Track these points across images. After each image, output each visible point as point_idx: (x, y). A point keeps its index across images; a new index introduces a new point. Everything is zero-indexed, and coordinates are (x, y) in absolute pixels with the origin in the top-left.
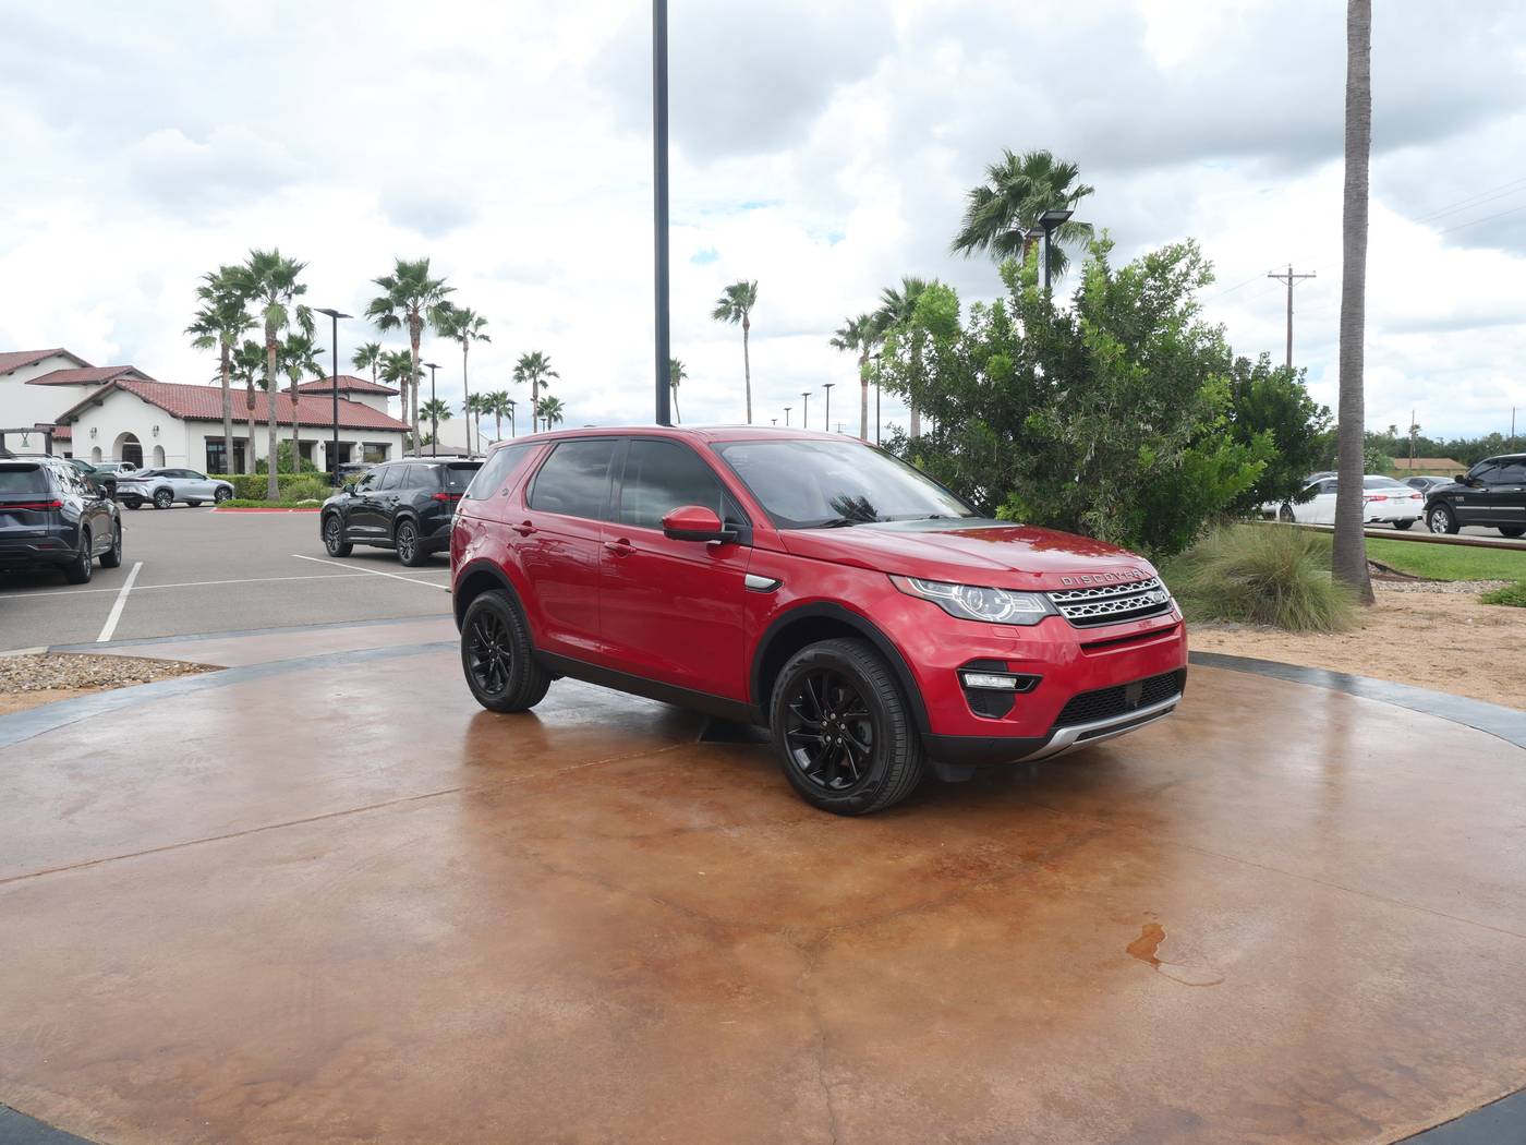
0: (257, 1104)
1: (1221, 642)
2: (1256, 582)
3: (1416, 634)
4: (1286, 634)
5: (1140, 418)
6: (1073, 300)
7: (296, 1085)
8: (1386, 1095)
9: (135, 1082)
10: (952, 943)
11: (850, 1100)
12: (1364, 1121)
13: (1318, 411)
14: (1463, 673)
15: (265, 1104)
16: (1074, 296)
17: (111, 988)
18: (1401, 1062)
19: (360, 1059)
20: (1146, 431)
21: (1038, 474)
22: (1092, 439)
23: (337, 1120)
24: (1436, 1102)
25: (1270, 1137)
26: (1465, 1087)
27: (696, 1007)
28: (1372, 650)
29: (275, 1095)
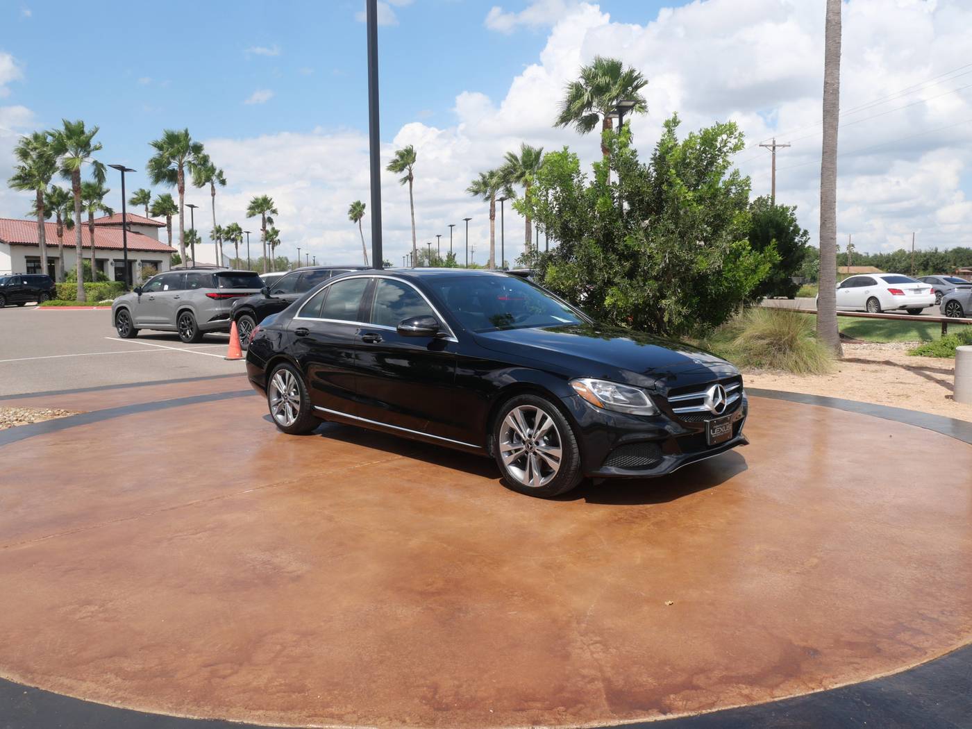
0: (219, 677)
1: (752, 381)
2: (772, 343)
3: (873, 375)
4: (792, 376)
5: (697, 238)
6: (652, 159)
7: (241, 665)
8: (924, 633)
9: (129, 669)
10: (638, 561)
11: (604, 652)
12: (915, 648)
13: (801, 233)
14: (908, 397)
15: (224, 677)
16: (652, 156)
17: (89, 614)
18: (929, 616)
19: (278, 647)
20: (700, 246)
21: (631, 275)
22: (666, 251)
23: (276, 683)
24: (955, 636)
25: (863, 660)
26: (969, 627)
27: (489, 605)
28: (848, 384)
29: (229, 671)
